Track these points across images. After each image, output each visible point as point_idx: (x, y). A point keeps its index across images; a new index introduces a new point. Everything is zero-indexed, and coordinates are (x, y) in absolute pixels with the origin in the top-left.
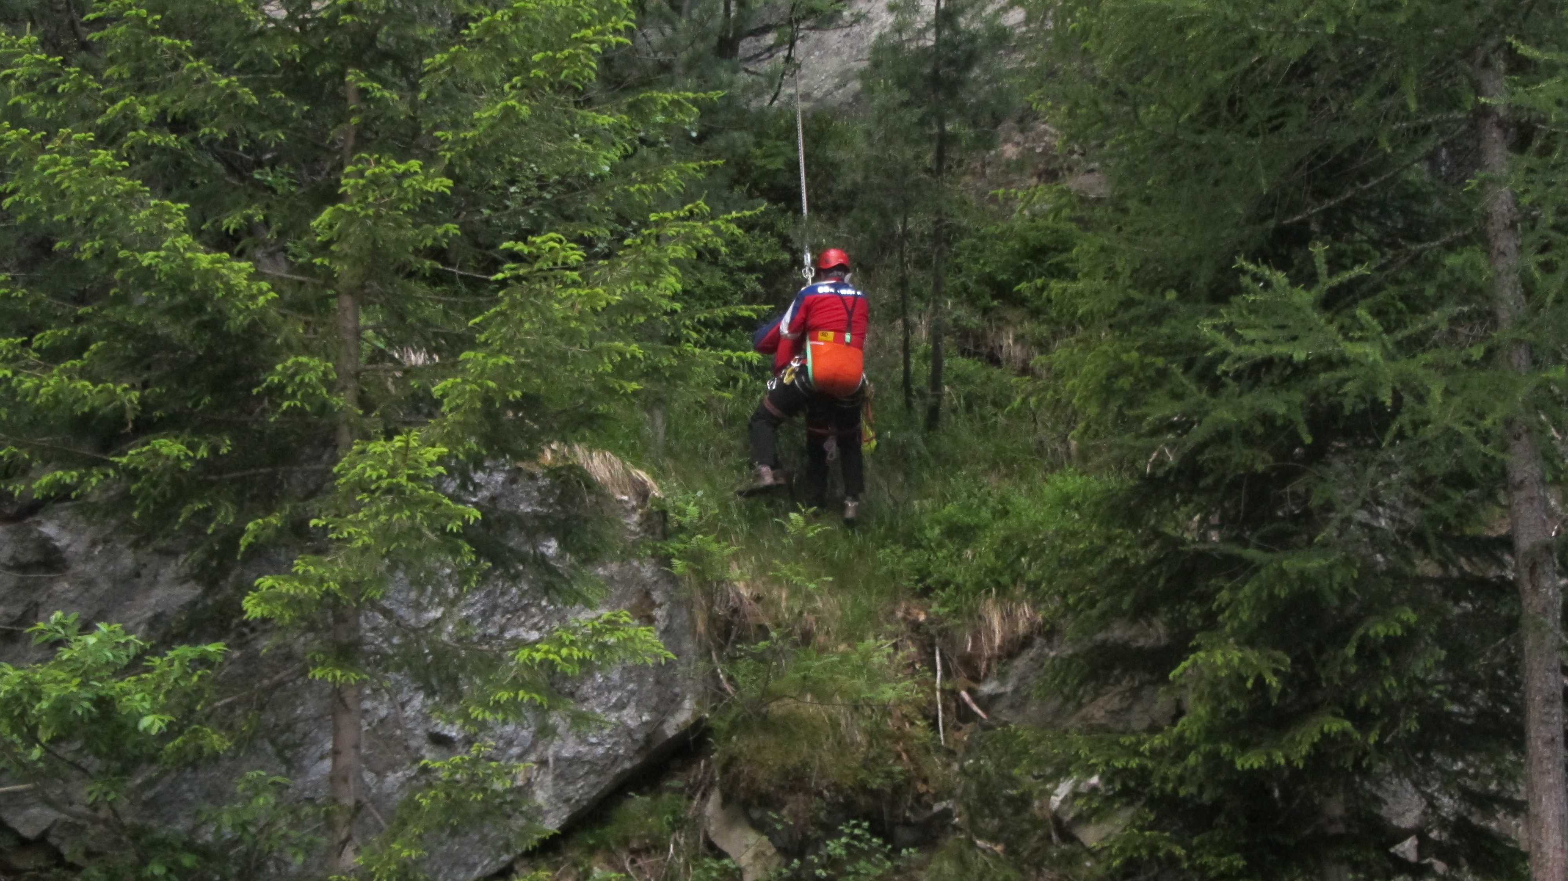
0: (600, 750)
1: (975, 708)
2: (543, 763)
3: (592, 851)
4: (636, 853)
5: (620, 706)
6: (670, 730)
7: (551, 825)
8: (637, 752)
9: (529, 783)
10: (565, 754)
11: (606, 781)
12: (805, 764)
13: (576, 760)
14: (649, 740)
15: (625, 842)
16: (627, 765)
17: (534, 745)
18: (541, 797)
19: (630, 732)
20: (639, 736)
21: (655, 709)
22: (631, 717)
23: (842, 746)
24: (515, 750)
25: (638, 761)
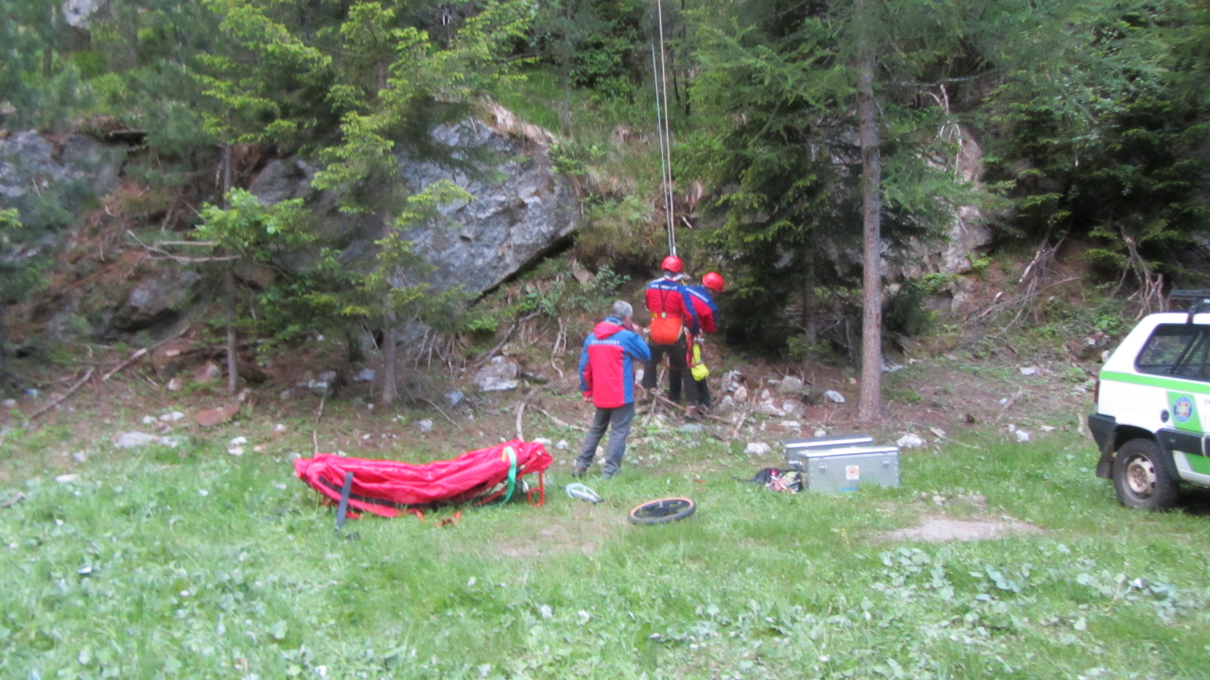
0: (531, 242)
1: (688, 224)
2: (509, 247)
3: (527, 280)
4: (544, 280)
5: (540, 224)
6: (563, 233)
7: (513, 270)
8: (548, 242)
9: (503, 254)
10: (518, 243)
11: (534, 253)
12: (605, 245)
13: (520, 246)
14: (553, 237)
15: (539, 277)
16: (543, 247)
17: (506, 240)
18: (508, 260)
19: (544, 235)
20: (548, 236)
21: (555, 225)
22: (544, 229)
23: (623, 237)
24: (498, 242)
25: (548, 246)
